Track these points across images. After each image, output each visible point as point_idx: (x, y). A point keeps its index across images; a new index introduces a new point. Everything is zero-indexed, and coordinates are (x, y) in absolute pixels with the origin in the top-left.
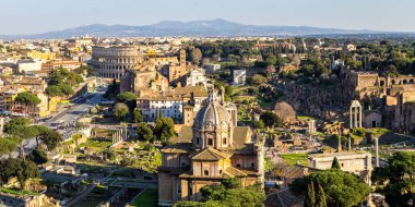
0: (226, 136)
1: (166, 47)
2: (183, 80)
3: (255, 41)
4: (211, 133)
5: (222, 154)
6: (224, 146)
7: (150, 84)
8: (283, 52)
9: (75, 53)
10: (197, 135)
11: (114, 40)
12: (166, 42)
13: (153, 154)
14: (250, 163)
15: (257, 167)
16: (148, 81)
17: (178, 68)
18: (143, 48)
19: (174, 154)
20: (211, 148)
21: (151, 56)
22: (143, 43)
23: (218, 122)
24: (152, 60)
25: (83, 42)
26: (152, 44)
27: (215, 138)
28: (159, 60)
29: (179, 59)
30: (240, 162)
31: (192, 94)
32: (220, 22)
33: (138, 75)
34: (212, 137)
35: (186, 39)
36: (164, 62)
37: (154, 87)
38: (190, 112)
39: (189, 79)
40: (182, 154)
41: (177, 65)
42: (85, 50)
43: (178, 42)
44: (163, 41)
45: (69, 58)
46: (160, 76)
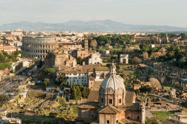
0: (121, 98)
1: (74, 38)
2: (86, 60)
3: (133, 35)
4: (111, 95)
5: (118, 110)
6: (120, 104)
7: (65, 62)
8: (153, 43)
9: (12, 41)
10: (102, 97)
11: (37, 33)
12: (73, 35)
13: (69, 109)
14: (136, 116)
15: (141, 119)
16: (64, 60)
17: (83, 52)
18: (58, 38)
19: (86, 109)
20: (111, 106)
21: (64, 44)
22: (58, 35)
23: (116, 89)
24: (65, 47)
25: (16, 34)
26: (64, 36)
27: (114, 99)
28: (69, 46)
29: (83, 46)
30: (130, 115)
31: (94, 69)
32: (108, 22)
33: (57, 56)
34: (112, 98)
35: (87, 33)
36: (73, 48)
37: (68, 64)
38: (93, 82)
39: (90, 60)
40: (92, 109)
41: (82, 50)
42: (18, 39)
43: (81, 35)
44: (71, 34)
45: (8, 44)
46: (72, 58)
